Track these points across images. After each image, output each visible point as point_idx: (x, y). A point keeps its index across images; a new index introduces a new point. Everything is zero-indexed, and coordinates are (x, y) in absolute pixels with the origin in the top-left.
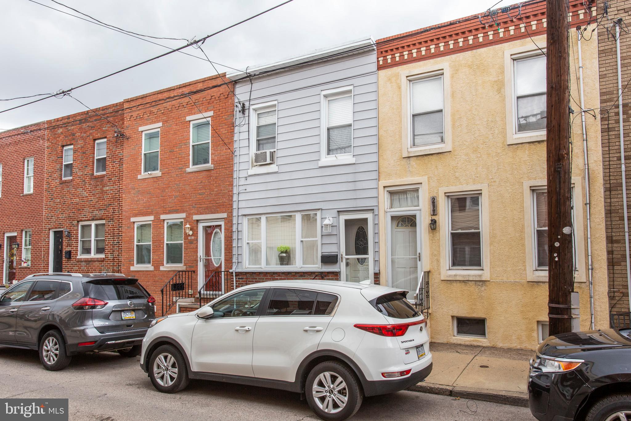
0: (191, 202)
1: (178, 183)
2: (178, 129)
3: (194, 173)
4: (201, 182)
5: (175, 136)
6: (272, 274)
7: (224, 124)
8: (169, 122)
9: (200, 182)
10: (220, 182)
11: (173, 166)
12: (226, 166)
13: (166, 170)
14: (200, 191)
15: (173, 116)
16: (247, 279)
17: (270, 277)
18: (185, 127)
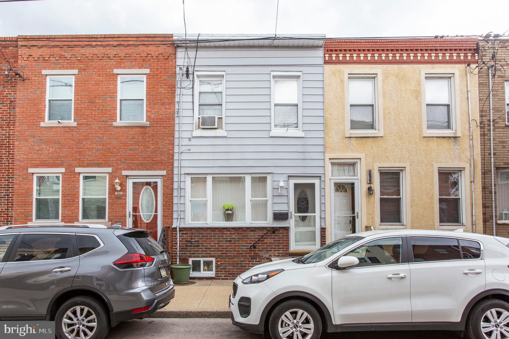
0: (119, 157)
1: (101, 136)
2: (101, 80)
3: (123, 128)
4: (133, 138)
5: (96, 87)
6: (222, 229)
7: (163, 84)
8: (88, 70)
9: (131, 137)
10: (157, 140)
11: (94, 118)
12: (165, 125)
13: (84, 121)
14: (131, 147)
15: (95, 65)
16: (192, 234)
17: (218, 232)
18: (112, 80)
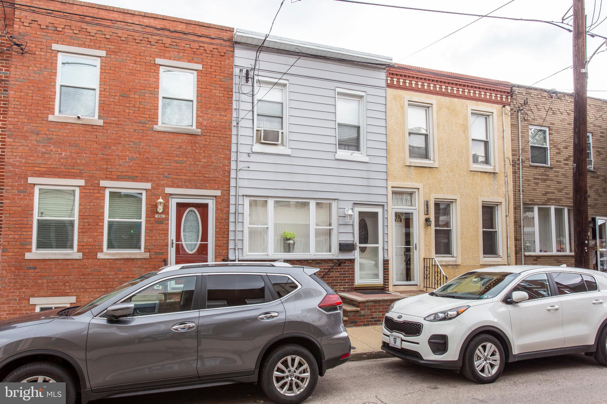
0: (161, 170)
1: (137, 141)
2: (138, 69)
3: (166, 134)
4: (179, 148)
5: (131, 77)
7: (218, 86)
8: (119, 54)
9: (177, 147)
10: (210, 152)
11: (128, 117)
12: (220, 135)
13: (113, 119)
14: (177, 159)
15: (128, 49)
18: (152, 71)
